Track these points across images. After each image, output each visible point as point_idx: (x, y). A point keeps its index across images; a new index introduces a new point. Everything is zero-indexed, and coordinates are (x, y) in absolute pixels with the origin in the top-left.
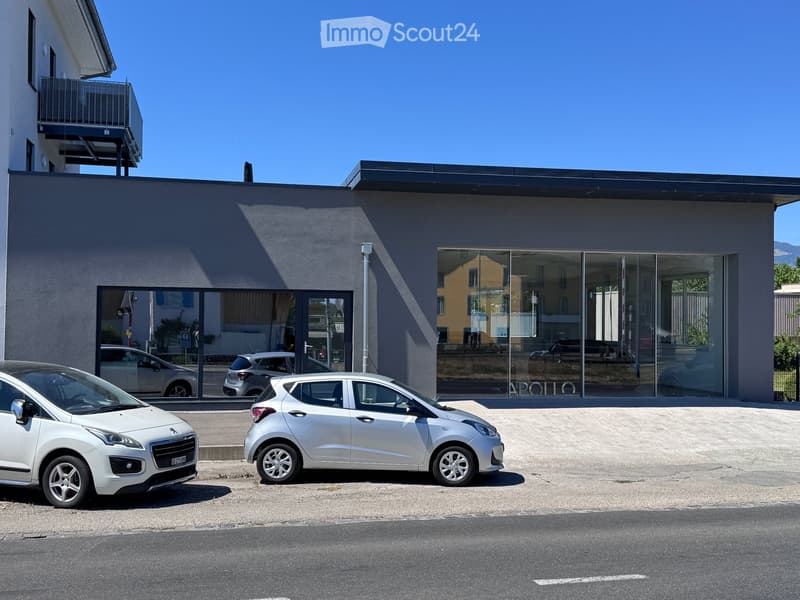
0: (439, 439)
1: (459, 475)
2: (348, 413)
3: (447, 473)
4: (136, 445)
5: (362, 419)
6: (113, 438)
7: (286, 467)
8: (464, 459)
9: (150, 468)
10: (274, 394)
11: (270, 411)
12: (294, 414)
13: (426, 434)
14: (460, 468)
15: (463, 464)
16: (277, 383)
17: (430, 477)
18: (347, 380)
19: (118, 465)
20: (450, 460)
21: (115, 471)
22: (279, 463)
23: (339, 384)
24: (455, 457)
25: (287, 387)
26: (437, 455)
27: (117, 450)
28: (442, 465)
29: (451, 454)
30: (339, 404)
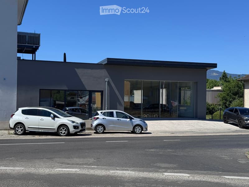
0: (135, 124)
1: (139, 131)
2: (115, 118)
3: (136, 131)
4: (77, 123)
5: (118, 120)
6: (73, 122)
7: (102, 130)
8: (140, 128)
9: (80, 128)
10: (99, 114)
11: (98, 118)
12: (103, 118)
13: (132, 123)
14: (139, 130)
15: (140, 129)
16: (99, 112)
17: (133, 132)
18: (115, 111)
19: (75, 127)
20: (137, 128)
21: (74, 129)
22: (100, 129)
23: (113, 112)
24: (138, 128)
25: (101, 113)
26: (134, 128)
27: (74, 124)
28: (135, 129)
29: (137, 127)
30: (113, 117)
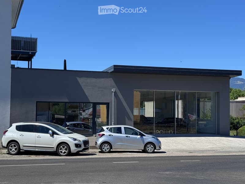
0: (146, 141)
1: (151, 150)
2: (123, 135)
3: (148, 150)
4: (80, 141)
5: (127, 136)
6: (75, 140)
7: (108, 149)
8: (152, 146)
9: (83, 147)
10: (104, 131)
11: (103, 135)
12: (110, 135)
13: (143, 141)
14: (151, 149)
15: (152, 148)
16: (105, 128)
17: (144, 151)
18: (123, 127)
20: (149, 147)
21: (76, 147)
22: (106, 148)
23: (120, 128)
24: (150, 146)
25: (107, 128)
26: (145, 146)
27: (76, 142)
28: (147, 148)
29: (149, 145)
30: (121, 133)
